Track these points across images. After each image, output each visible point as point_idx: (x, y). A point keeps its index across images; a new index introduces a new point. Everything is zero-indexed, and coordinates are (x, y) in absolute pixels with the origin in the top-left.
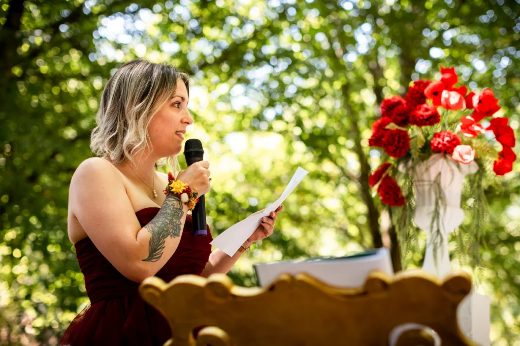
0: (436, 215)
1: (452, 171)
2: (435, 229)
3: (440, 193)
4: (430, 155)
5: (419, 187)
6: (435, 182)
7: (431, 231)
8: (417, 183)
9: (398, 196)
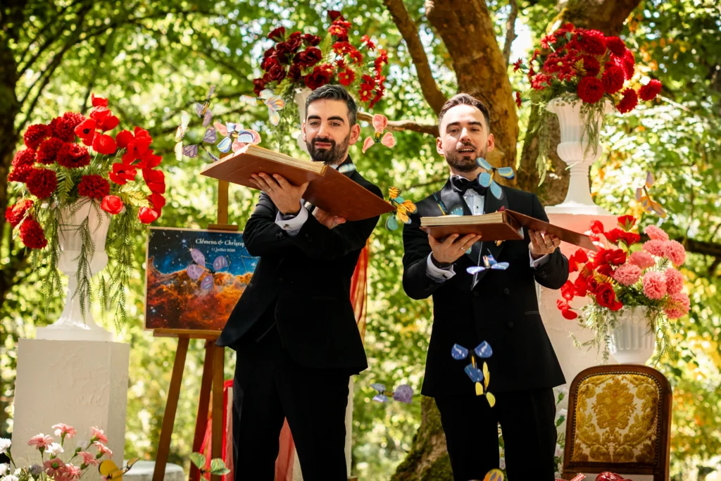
0: (83, 261)
1: (99, 215)
2: (82, 276)
3: (87, 239)
4: (77, 198)
5: (64, 232)
6: (82, 226)
7: (79, 278)
8: (62, 227)
9: (40, 240)
